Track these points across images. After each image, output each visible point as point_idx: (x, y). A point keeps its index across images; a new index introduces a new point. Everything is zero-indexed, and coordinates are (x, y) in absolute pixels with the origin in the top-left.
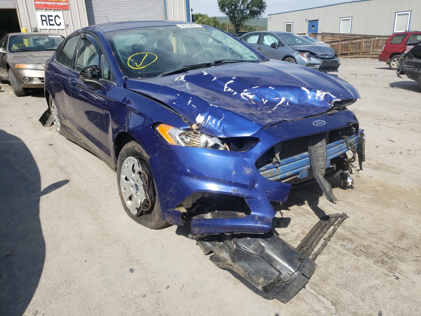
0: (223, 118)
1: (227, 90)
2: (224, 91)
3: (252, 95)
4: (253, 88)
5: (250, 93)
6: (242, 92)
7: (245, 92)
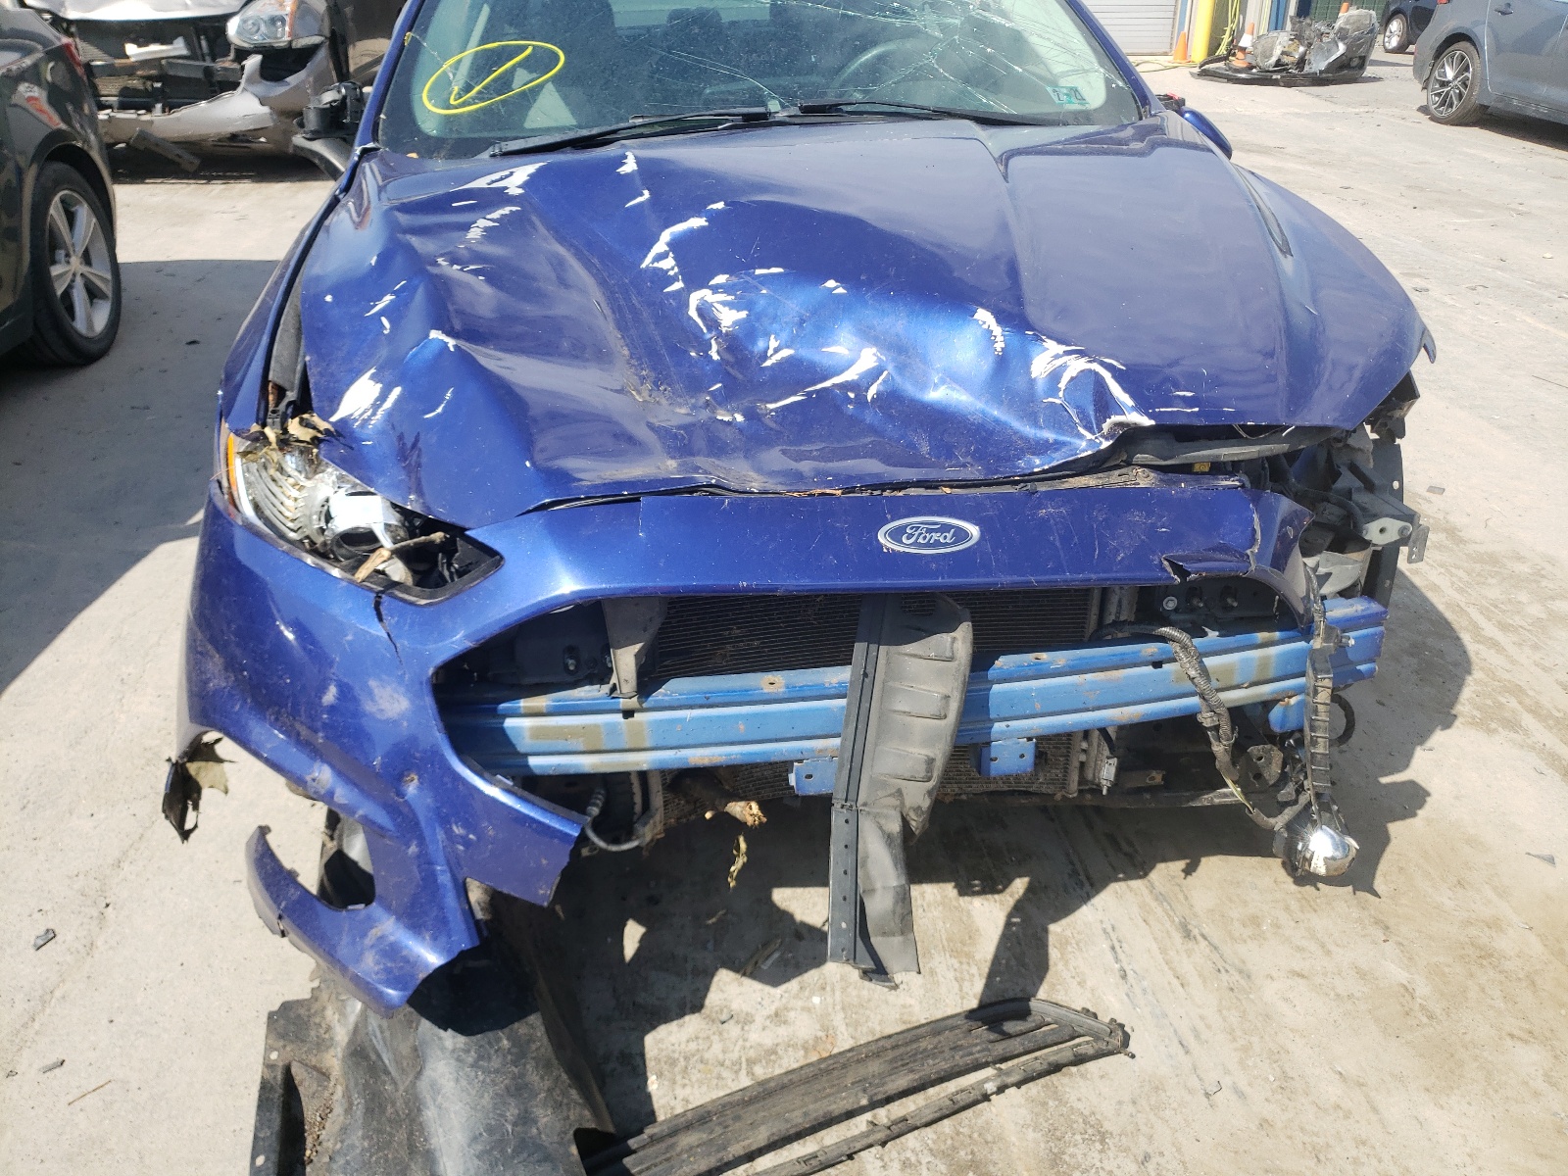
0: (439, 410)
1: (656, 265)
2: (643, 266)
3: (734, 311)
4: (758, 272)
5: (730, 298)
6: (703, 284)
7: (715, 289)
